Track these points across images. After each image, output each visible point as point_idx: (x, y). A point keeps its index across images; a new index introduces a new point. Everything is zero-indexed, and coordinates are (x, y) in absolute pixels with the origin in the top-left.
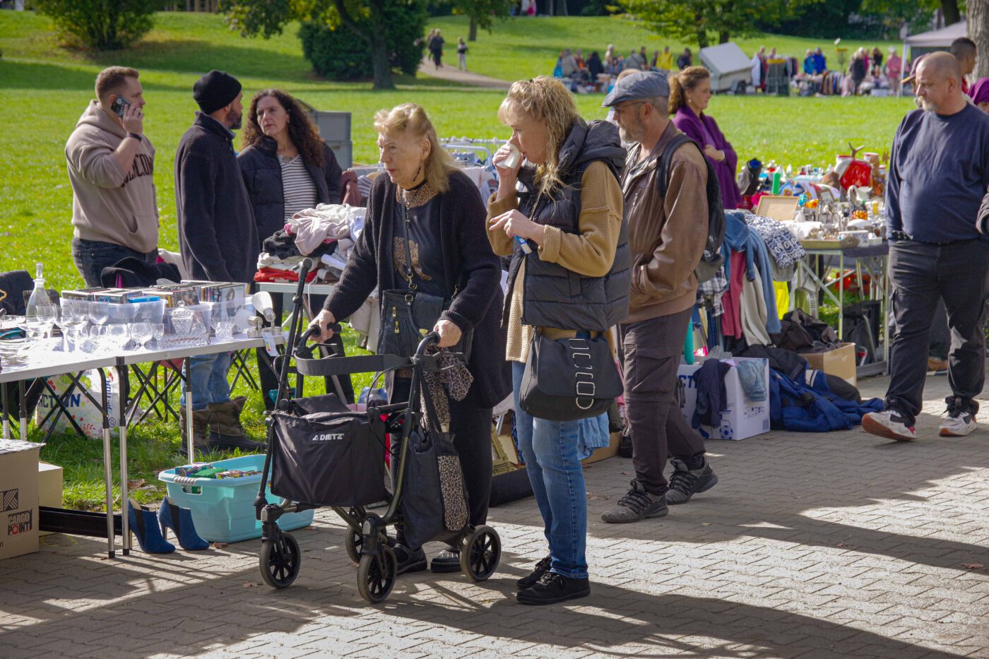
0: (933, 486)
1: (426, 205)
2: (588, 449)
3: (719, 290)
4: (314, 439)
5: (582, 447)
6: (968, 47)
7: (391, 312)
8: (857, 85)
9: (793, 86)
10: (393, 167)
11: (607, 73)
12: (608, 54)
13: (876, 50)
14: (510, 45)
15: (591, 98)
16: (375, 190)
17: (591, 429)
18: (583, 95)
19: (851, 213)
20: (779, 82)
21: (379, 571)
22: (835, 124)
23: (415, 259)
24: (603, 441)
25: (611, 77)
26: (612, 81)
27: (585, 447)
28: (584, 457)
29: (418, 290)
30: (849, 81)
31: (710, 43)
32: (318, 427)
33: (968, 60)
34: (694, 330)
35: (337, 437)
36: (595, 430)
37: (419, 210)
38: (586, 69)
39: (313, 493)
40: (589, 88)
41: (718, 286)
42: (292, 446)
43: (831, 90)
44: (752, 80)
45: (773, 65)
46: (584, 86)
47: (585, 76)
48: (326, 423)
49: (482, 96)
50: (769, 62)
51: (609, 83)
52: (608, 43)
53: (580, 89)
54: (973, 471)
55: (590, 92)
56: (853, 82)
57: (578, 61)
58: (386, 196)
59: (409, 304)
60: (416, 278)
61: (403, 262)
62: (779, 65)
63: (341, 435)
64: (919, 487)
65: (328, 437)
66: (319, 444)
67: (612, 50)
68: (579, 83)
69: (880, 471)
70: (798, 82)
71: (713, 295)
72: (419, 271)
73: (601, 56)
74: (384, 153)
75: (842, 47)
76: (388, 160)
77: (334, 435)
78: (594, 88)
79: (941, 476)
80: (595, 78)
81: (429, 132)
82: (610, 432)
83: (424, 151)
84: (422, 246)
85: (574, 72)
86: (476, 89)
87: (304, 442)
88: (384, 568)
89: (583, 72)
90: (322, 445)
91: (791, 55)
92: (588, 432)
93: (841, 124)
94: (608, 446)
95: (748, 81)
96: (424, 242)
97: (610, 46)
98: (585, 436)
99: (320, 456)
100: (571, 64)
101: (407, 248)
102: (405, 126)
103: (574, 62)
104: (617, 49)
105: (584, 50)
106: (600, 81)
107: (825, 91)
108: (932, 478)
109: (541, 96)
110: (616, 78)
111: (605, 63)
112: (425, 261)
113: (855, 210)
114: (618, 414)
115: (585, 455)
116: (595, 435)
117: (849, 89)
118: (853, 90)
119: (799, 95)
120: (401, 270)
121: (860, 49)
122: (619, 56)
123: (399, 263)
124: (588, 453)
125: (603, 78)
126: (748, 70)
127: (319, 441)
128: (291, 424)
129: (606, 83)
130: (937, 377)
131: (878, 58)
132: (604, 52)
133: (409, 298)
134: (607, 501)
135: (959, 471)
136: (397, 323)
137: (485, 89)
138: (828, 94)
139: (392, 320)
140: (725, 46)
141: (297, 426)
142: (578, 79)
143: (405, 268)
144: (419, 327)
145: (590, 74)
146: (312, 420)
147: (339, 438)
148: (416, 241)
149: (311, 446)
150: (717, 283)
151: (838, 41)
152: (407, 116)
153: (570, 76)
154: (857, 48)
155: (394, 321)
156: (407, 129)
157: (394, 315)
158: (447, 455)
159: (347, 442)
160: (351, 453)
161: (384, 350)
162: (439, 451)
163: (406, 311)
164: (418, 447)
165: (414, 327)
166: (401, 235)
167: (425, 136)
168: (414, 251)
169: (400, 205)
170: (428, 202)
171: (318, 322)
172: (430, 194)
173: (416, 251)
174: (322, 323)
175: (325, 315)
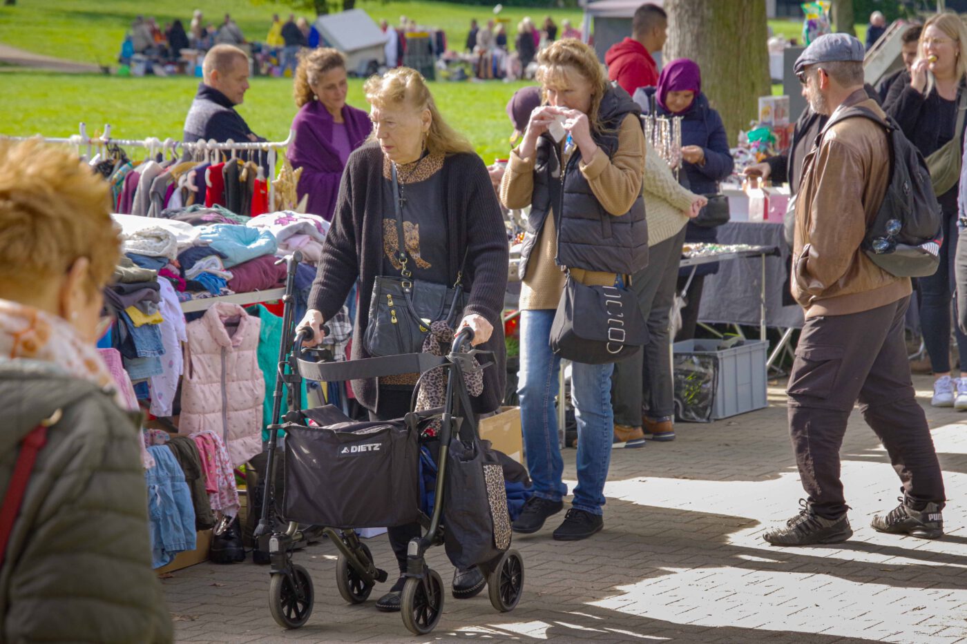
0: (622, 593)
1: (428, 181)
2: (168, 553)
3: (341, 338)
4: (344, 451)
5: (160, 551)
6: (656, 16)
7: (385, 300)
8: (525, 66)
9: (440, 68)
10: (390, 143)
11: (194, 48)
12: (194, 23)
13: (549, 20)
14: (64, 11)
15: (171, 82)
17: (171, 527)
18: (161, 77)
19: (514, 235)
20: (421, 61)
21: (426, 598)
22: (495, 117)
23: (412, 243)
24: (188, 542)
25: (199, 54)
26: (200, 59)
27: (163, 550)
28: (162, 564)
30: (514, 62)
31: (331, 10)
32: (348, 438)
33: (654, 34)
34: (308, 391)
35: (372, 447)
36: (177, 529)
38: (165, 43)
39: (340, 514)
40: (169, 68)
41: (340, 334)
43: (490, 73)
44: (386, 59)
45: (414, 41)
46: (163, 65)
47: (164, 53)
48: (357, 433)
49: (24, 78)
50: (408, 35)
51: (196, 62)
52: (194, 9)
53: (157, 69)
54: (675, 573)
55: (171, 74)
56: (520, 63)
57: (155, 32)
59: (407, 290)
60: (412, 265)
61: (394, 245)
62: (421, 40)
63: (377, 445)
64: (605, 595)
65: (362, 448)
66: (350, 456)
67: (200, 18)
68: (156, 62)
69: (553, 575)
70: (447, 62)
71: (334, 346)
72: (416, 256)
73: (185, 26)
74: (380, 128)
75: (505, 16)
76: (385, 136)
77: (369, 446)
78: (175, 68)
79: (633, 580)
80: (178, 55)
81: (428, 101)
82: (198, 528)
83: (425, 121)
84: (425, 227)
85: (149, 47)
86: (17, 69)
87: (330, 456)
88: (431, 594)
89: (161, 47)
90: (354, 458)
91: (436, 28)
92: (167, 529)
93: (503, 117)
94: (194, 548)
95: (381, 60)
96: (428, 224)
97: (197, 13)
98: (163, 536)
99: (352, 470)
100: (145, 38)
101: (401, 231)
102: (403, 97)
103: (148, 34)
104: (208, 16)
105: (159, 18)
106: (183, 59)
107: (482, 74)
108: (621, 583)
110: (205, 55)
111: (191, 35)
112: (425, 245)
113: (519, 232)
114: (208, 506)
115: (163, 561)
116: (177, 534)
117: (514, 73)
118: (519, 73)
119: (448, 79)
120: (390, 253)
121: (526, 20)
122: (209, 26)
123: (390, 248)
124: (168, 558)
125: (188, 56)
126: (381, 46)
127: (350, 453)
128: (312, 435)
129: (192, 62)
130: (629, 450)
131: (552, 33)
132: (189, 21)
133: (406, 285)
134: (193, 623)
135: (657, 573)
136: (394, 312)
137: (29, 70)
138: (486, 78)
139: (386, 309)
140: (350, 14)
141: (318, 439)
142: (155, 57)
143: (397, 253)
145: (170, 50)
146: (337, 430)
147: (375, 449)
148: (415, 222)
149: (340, 460)
150: (339, 329)
151: (498, 8)
152: (404, 85)
153: (143, 52)
154: (522, 19)
155: (390, 311)
156: (405, 100)
157: (390, 303)
158: (492, 465)
159: (386, 453)
160: (390, 465)
161: (378, 342)
162: (484, 460)
163: (404, 298)
164: (462, 456)
165: (416, 315)
166: (392, 216)
167: (425, 106)
168: (412, 233)
169: (391, 182)
170: (432, 177)
171: (308, 323)
172: (433, 167)
173: (416, 233)
174: (313, 324)
175: (315, 315)
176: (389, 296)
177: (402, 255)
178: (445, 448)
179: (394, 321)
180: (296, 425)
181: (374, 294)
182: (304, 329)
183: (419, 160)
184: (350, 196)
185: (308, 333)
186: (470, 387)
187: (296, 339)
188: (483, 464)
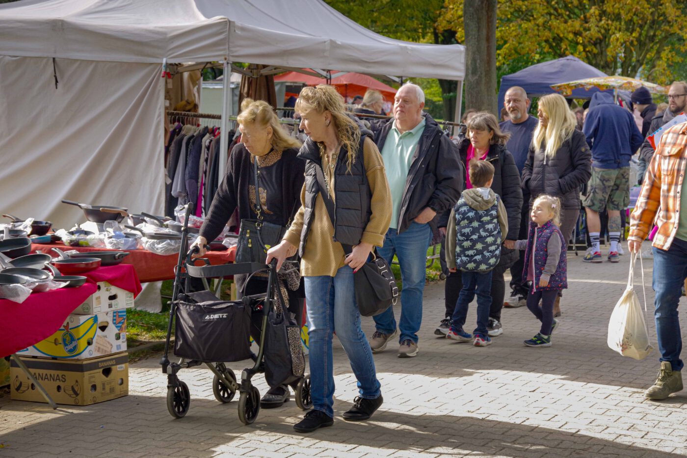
1: (272, 166)
4: (207, 318)
7: (246, 233)
16: (235, 154)
21: (252, 403)
23: (263, 200)
29: (264, 220)
32: (210, 310)
37: (268, 169)
39: (204, 353)
42: (191, 323)
48: (215, 307)
58: (243, 159)
59: (259, 228)
60: (263, 213)
61: (254, 201)
63: (225, 314)
65: (216, 316)
66: (210, 322)
72: (265, 208)
74: (243, 137)
77: (221, 315)
81: (270, 122)
83: (268, 133)
84: (269, 191)
87: (199, 320)
88: (254, 401)
90: (212, 322)
96: (271, 190)
99: (211, 329)
101: (258, 193)
102: (256, 119)
109: (324, 97)
112: (270, 202)
120: (252, 206)
123: (252, 202)
127: (210, 319)
128: (190, 308)
133: (258, 225)
136: (250, 240)
139: (246, 238)
141: (194, 310)
143: (255, 206)
144: (264, 244)
146: (204, 305)
147: (225, 317)
148: (265, 188)
149: (204, 322)
152: (257, 113)
155: (248, 240)
156: (256, 121)
157: (248, 235)
158: (293, 327)
159: (230, 319)
160: (232, 326)
161: (241, 258)
162: (288, 325)
163: (256, 233)
164: (274, 322)
165: (262, 243)
166: (254, 184)
167: (269, 124)
168: (263, 195)
169: (254, 165)
170: (275, 164)
171: (197, 244)
172: (275, 158)
173: (265, 195)
174: (200, 245)
175: (202, 240)
176: (248, 231)
177: (258, 207)
178: (266, 317)
179: (250, 246)
180: (181, 302)
181: (240, 229)
182: (194, 247)
183: (268, 154)
184: (232, 169)
185: (196, 250)
186: (291, 285)
187: (188, 253)
188: (287, 327)
